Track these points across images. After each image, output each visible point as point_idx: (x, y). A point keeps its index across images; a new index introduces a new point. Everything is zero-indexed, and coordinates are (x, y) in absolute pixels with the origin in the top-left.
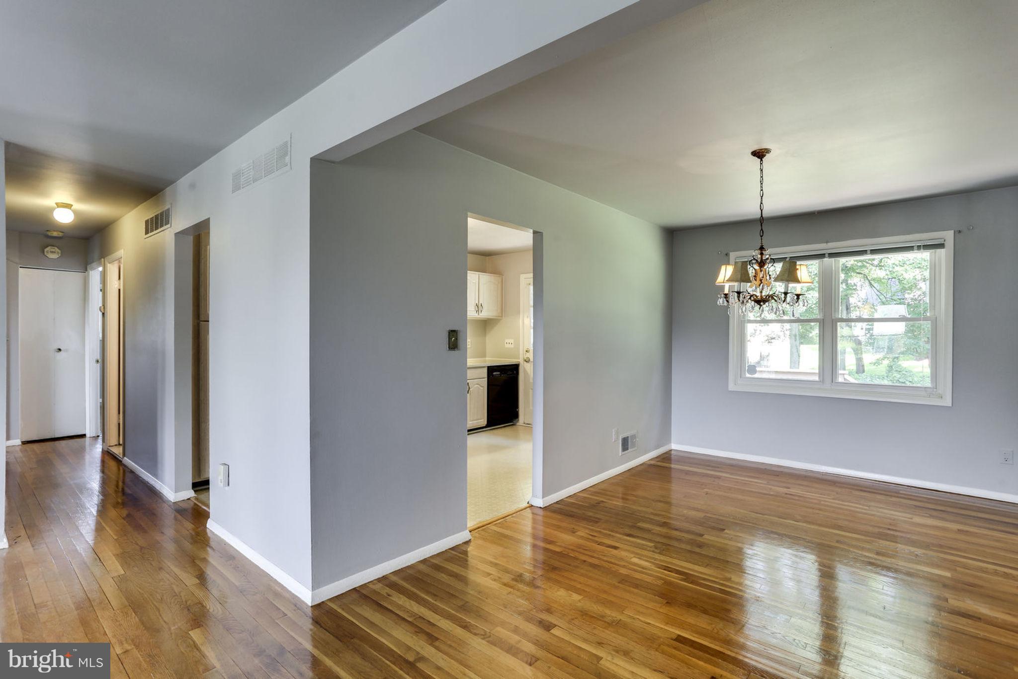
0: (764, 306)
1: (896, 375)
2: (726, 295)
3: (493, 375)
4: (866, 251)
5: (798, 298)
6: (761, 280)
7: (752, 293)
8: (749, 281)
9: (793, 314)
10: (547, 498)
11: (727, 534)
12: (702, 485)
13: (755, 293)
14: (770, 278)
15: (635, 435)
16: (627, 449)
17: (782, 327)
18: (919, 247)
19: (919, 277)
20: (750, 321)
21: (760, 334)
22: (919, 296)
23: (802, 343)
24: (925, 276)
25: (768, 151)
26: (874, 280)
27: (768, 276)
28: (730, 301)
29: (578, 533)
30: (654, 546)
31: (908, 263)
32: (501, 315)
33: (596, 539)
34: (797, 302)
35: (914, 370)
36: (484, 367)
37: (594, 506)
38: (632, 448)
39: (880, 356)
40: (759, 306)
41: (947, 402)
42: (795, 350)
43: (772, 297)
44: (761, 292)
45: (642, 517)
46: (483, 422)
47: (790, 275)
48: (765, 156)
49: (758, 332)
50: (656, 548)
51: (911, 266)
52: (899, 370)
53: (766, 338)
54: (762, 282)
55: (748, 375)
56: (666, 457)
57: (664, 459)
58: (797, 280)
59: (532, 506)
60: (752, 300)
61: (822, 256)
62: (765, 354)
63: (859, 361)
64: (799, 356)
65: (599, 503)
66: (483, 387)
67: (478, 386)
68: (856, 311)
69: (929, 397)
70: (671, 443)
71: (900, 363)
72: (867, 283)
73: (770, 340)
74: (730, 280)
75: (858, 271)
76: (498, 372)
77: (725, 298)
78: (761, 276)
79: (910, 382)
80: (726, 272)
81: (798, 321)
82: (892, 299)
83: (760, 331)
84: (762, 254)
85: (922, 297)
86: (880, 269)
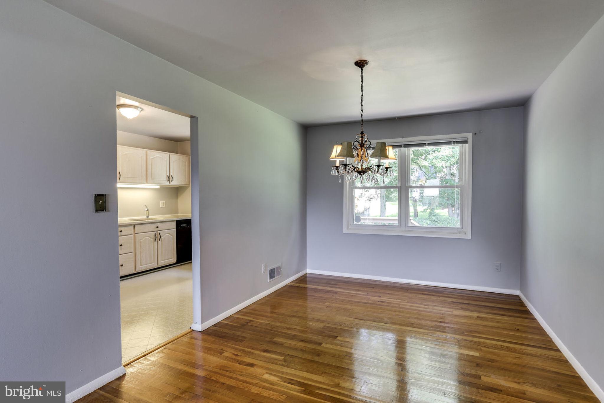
0: (364, 176)
1: (433, 217)
2: (337, 167)
3: (181, 226)
4: (425, 143)
5: (387, 170)
6: (361, 157)
7: (355, 166)
8: (353, 156)
9: (384, 181)
10: (204, 324)
11: (339, 340)
12: (325, 299)
13: (357, 166)
14: (368, 155)
15: (280, 266)
16: (274, 277)
17: (376, 192)
18: (454, 142)
19: (444, 166)
20: (356, 188)
21: (364, 196)
22: (444, 175)
23: (386, 201)
24: (447, 165)
25: (366, 62)
26: (423, 166)
27: (367, 154)
28: (340, 172)
29: (224, 354)
30: (284, 359)
31: (439, 157)
32: (188, 184)
33: (239, 358)
34: (386, 173)
35: (441, 214)
36: (173, 221)
37: (244, 325)
38: (278, 275)
39: (425, 207)
40: (360, 176)
41: (469, 237)
42: (383, 205)
43: (369, 169)
44: (362, 165)
45: (278, 332)
46: (174, 260)
47: (381, 153)
48: (364, 66)
49: (363, 195)
50: (285, 361)
51: (441, 160)
52: (435, 215)
53: (368, 198)
54: (362, 158)
55: (355, 223)
56: (303, 279)
57: (301, 280)
58: (386, 157)
59: (193, 330)
60: (356, 171)
61: (400, 146)
62: (367, 207)
63: (415, 210)
64: (385, 208)
65: (248, 322)
66: (172, 235)
67: (169, 235)
68: (414, 183)
69: (459, 234)
70: (306, 268)
71: (435, 211)
72: (419, 168)
73: (370, 199)
74: (340, 155)
75: (415, 161)
76: (185, 224)
77: (337, 169)
78: (362, 153)
79: (440, 221)
80: (337, 150)
81: (386, 187)
82: (431, 177)
83: (365, 194)
84: (362, 137)
85: (445, 176)
86: (426, 161)
